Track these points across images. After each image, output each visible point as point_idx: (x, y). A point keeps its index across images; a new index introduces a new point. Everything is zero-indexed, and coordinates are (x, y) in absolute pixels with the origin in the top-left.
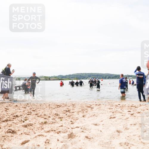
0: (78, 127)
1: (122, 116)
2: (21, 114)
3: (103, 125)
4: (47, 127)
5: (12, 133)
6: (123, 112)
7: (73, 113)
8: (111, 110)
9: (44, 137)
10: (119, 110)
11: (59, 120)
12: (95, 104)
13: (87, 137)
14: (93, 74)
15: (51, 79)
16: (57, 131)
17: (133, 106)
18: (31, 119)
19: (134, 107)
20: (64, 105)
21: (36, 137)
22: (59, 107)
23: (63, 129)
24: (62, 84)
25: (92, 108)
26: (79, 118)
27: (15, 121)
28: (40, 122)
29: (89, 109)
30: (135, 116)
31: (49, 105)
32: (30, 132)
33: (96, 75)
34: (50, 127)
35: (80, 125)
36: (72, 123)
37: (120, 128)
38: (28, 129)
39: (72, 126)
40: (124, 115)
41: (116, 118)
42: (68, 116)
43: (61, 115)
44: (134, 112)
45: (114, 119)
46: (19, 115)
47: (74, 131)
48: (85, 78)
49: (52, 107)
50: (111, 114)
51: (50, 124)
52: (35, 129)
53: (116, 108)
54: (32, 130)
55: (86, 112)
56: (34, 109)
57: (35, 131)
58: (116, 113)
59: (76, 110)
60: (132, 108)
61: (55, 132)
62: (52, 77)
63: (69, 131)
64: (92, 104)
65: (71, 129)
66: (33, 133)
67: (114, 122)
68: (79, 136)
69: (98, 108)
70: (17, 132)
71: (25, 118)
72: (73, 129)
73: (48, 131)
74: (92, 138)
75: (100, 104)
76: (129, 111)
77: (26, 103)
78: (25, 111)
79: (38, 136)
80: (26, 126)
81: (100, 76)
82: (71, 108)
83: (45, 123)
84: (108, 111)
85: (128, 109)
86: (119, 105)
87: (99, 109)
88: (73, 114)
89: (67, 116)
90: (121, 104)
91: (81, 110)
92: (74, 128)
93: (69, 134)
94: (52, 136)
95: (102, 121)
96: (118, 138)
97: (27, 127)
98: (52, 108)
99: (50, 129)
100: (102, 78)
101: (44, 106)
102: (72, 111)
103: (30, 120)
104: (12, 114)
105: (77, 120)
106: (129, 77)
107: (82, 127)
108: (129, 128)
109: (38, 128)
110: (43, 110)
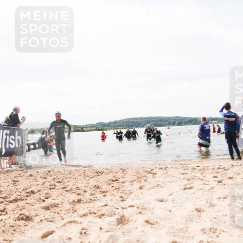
0: (133, 206)
1: (204, 184)
2: (39, 189)
3: (173, 200)
4: (82, 209)
5: (26, 221)
6: (205, 178)
7: (124, 182)
8: (185, 176)
9: (78, 225)
10: (199, 175)
11: (102, 195)
12: (158, 167)
13: (147, 222)
14: (153, 118)
15: (85, 129)
16: (98, 214)
17: (221, 167)
18: (56, 196)
19: (222, 170)
20: (108, 171)
21: (64, 225)
22: (100, 174)
23: (108, 211)
24: (104, 137)
25: (153, 174)
26: (133, 191)
27: (29, 200)
28: (71, 201)
29: (150, 175)
30: (225, 185)
31: (84, 172)
32: (54, 218)
33: (158, 119)
34: (88, 208)
35: (136, 202)
36: (122, 200)
37: (201, 204)
38: (51, 212)
39: (123, 204)
40: (206, 183)
41: (194, 188)
42: (116, 189)
43: (104, 188)
44: (223, 178)
45: (191, 190)
46: (36, 191)
47: (126, 213)
48: (141, 126)
49: (89, 174)
50: (186, 182)
51: (86, 202)
52: (63, 212)
53: (194, 172)
54: (58, 214)
55: (145, 181)
56: (60, 180)
57: (64, 216)
58: (194, 180)
59: (128, 178)
60: (219, 170)
61: (96, 215)
62: (87, 126)
63: (119, 213)
64: (153, 167)
65: (122, 210)
66: (59, 218)
67: (190, 195)
68: (134, 220)
69: (163, 174)
70: (34, 218)
71: (46, 195)
72: (125, 210)
73: (84, 215)
74: (157, 222)
75: (167, 167)
76: (215, 177)
77: (46, 170)
78: (46, 184)
79: (69, 222)
80: (47, 208)
81: (164, 121)
82: (120, 175)
83: (79, 201)
84: (180, 178)
85: (212, 174)
86: (198, 166)
87: (165, 175)
88: (123, 184)
89: (113, 188)
90: (201, 165)
91: (135, 178)
92: (126, 208)
93: (119, 217)
94: (92, 222)
95: (171, 195)
96: (198, 221)
97: (49, 210)
98: (88, 176)
99: (86, 211)
100: (168, 125)
101: (76, 175)
102: (121, 180)
103: (54, 197)
104: (24, 190)
105: (130, 194)
106: (212, 121)
107: (139, 205)
108: (215, 203)
109: (68, 211)
110: (74, 181)
